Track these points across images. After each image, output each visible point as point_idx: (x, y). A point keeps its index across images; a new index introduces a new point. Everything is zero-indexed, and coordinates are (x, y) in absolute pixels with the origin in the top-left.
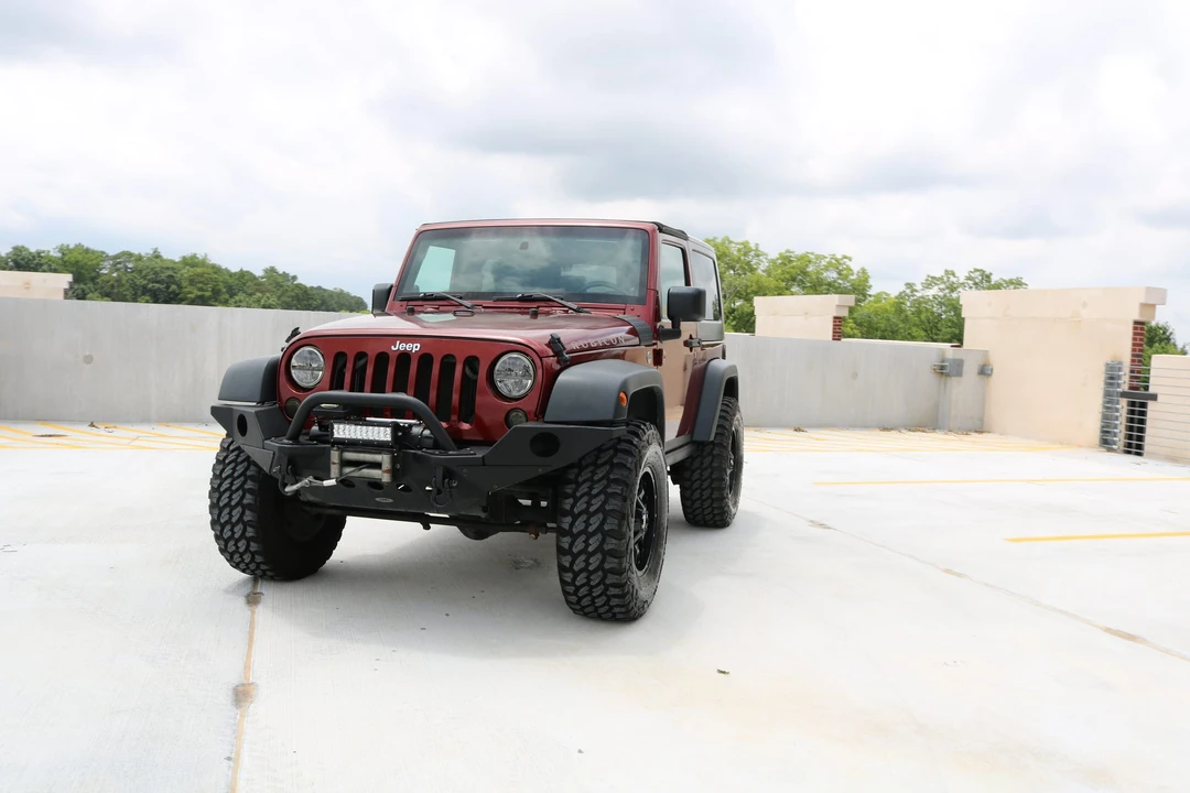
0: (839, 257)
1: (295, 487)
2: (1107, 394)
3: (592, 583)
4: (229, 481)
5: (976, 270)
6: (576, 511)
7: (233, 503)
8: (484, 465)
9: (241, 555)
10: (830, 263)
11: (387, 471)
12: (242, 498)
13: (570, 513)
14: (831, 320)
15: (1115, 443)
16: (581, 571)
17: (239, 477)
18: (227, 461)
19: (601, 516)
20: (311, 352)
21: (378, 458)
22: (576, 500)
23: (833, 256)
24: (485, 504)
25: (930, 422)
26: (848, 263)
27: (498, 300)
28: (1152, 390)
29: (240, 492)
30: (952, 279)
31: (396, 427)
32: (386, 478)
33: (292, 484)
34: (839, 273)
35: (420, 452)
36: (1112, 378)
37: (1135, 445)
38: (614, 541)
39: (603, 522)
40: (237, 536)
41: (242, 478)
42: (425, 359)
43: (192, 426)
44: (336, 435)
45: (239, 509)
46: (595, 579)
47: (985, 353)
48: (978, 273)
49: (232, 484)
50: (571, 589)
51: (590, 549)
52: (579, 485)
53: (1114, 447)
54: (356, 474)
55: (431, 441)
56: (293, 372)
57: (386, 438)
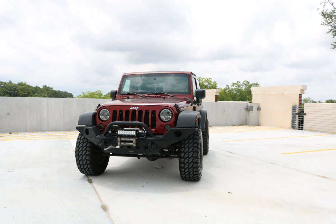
0: (208, 78)
1: (107, 149)
2: (293, 114)
3: (190, 171)
4: (81, 148)
5: (245, 81)
6: (185, 151)
7: (83, 154)
8: (162, 140)
9: (85, 169)
10: (206, 80)
11: (134, 143)
12: (86, 152)
13: (184, 152)
14: (214, 96)
15: (295, 127)
16: (187, 168)
17: (84, 147)
18: (80, 142)
19: (192, 153)
20: (105, 111)
21: (132, 139)
22: (185, 149)
23: (207, 78)
24: (160, 151)
25: (245, 123)
26: (211, 80)
27: (149, 94)
28: (305, 112)
29: (85, 151)
30: (239, 83)
31: (137, 131)
32: (134, 145)
33: (106, 148)
34: (208, 83)
35: (143, 137)
36: (294, 110)
37: (301, 127)
38: (196, 159)
39: (193, 154)
40: (84, 163)
41: (86, 147)
42: (140, 112)
43: (41, 133)
44: (119, 134)
45: (85, 156)
46: (191, 170)
47: (259, 104)
48: (246, 82)
49: (82, 149)
50: (183, 173)
51: (190, 162)
52: (185, 145)
53: (296, 128)
54: (125, 144)
55: (145, 134)
56: (100, 116)
57: (134, 134)
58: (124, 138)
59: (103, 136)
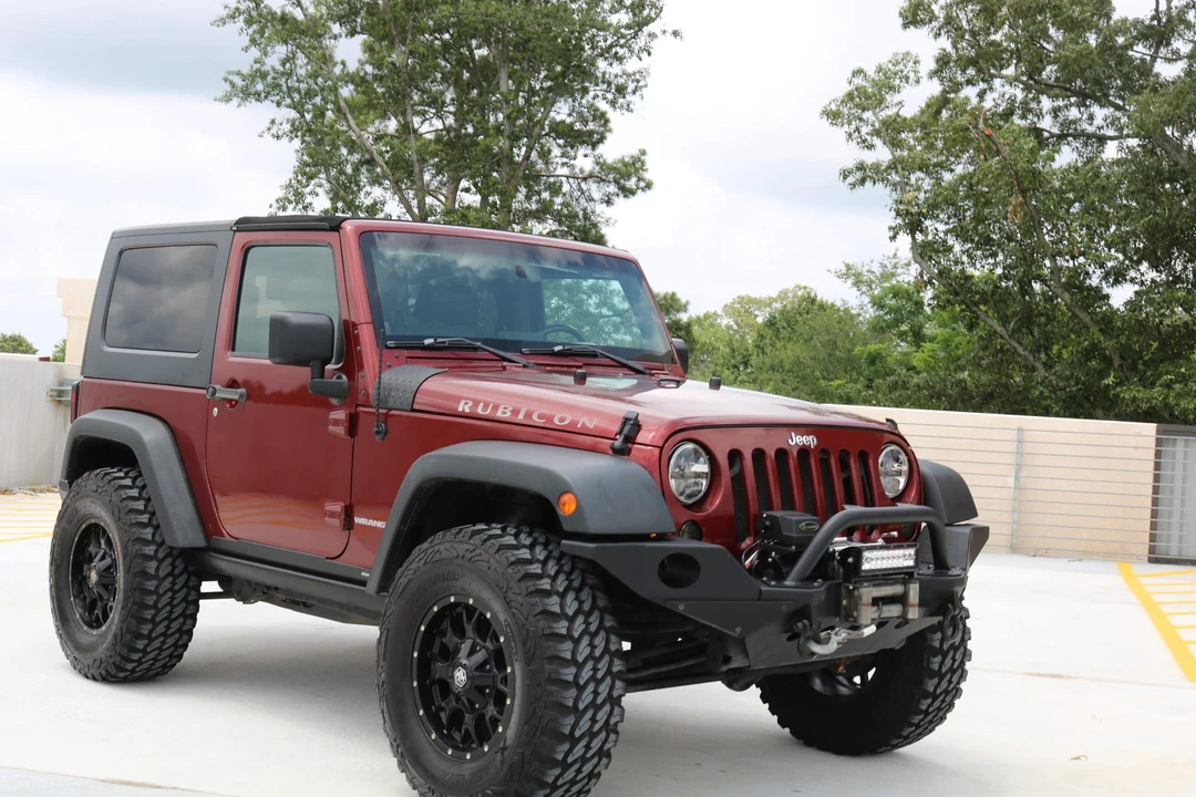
1: (834, 645)
11: (913, 606)
32: (912, 614)
33: (819, 643)
44: (863, 568)
56: (672, 482)
57: (911, 563)
58: (874, 586)
59: (788, 583)
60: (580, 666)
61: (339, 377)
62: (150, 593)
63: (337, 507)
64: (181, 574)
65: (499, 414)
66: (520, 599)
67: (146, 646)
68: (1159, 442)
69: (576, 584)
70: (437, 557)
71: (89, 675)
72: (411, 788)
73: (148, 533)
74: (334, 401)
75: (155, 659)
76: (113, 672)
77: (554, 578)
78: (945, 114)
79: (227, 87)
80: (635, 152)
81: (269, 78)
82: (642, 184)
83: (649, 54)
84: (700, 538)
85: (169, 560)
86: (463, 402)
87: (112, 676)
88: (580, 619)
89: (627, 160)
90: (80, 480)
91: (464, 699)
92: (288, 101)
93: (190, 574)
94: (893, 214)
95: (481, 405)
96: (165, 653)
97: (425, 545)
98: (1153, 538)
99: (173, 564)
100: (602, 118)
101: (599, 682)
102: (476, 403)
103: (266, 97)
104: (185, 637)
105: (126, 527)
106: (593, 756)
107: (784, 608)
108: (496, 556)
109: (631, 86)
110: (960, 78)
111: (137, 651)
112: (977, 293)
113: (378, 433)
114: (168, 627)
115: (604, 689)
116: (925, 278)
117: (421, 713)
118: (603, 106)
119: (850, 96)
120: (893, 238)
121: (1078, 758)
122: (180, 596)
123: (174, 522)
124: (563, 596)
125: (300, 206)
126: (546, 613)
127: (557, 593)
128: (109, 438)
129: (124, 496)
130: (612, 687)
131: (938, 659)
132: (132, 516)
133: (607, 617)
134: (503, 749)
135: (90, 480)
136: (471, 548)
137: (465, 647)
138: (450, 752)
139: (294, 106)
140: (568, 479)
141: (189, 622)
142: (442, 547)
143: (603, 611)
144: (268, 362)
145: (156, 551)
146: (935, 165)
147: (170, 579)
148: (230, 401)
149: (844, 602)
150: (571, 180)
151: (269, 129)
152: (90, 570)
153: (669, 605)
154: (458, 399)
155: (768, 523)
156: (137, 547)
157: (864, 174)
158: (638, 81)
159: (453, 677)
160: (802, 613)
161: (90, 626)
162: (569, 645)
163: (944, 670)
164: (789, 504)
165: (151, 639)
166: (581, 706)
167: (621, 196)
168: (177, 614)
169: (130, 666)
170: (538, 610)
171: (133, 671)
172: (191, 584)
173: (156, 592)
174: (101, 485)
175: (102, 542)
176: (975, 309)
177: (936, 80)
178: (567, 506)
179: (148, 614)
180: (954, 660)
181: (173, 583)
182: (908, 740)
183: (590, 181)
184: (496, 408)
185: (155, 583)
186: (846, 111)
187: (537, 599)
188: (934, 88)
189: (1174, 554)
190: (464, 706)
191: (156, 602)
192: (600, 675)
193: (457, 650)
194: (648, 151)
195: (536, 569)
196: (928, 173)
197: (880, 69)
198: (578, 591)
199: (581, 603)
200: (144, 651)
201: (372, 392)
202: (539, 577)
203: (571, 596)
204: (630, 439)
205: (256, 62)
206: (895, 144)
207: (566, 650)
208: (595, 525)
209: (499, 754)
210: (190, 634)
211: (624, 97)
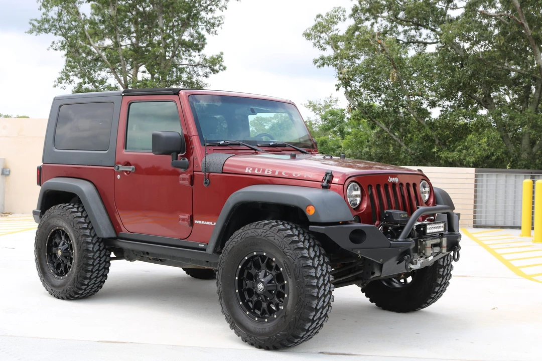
11: (444, 247)
32: (444, 251)
44: (427, 232)
56: (348, 199)
57: (442, 229)
58: (431, 239)
59: (400, 239)
60: (318, 279)
61: (184, 159)
62: (90, 259)
63: (186, 216)
64: (103, 249)
65: (266, 173)
66: (291, 252)
67: (89, 283)
68: (476, 176)
69: (312, 244)
70: (247, 236)
71: (60, 297)
72: (237, 336)
73: (87, 232)
74: (182, 170)
75: (92, 288)
76: (73, 294)
77: (304, 242)
78: (357, 33)
79: (31, 26)
80: (218, 53)
81: (51, 22)
82: (222, 68)
83: (226, 9)
84: (360, 222)
85: (98, 244)
86: (247, 168)
87: (72, 297)
88: (316, 259)
89: (215, 57)
90: (50, 210)
91: (262, 296)
92: (60, 32)
93: (107, 250)
94: (337, 79)
95: (256, 170)
96: (96, 285)
97: (240, 231)
98: (475, 217)
99: (99, 245)
100: (201, 38)
101: (325, 285)
102: (254, 169)
103: (50, 31)
104: (105, 278)
105: (77, 230)
106: (323, 317)
107: (400, 250)
108: (277, 234)
109: (217, 23)
110: (363, 18)
111: (85, 285)
112: (375, 113)
113: (206, 183)
114: (98, 274)
115: (327, 288)
116: (352, 107)
117: (241, 303)
118: (204, 32)
119: (316, 27)
120: (338, 90)
121: (494, 309)
122: (103, 259)
123: (101, 227)
124: (308, 249)
125: (68, 81)
126: (303, 257)
127: (306, 248)
128: (64, 190)
129: (75, 216)
130: (330, 287)
131: (442, 270)
132: (80, 225)
133: (326, 258)
134: (285, 316)
135: (55, 210)
136: (265, 231)
137: (261, 274)
138: (256, 319)
139: (63, 35)
140: (309, 199)
141: (107, 271)
142: (249, 231)
143: (324, 255)
144: (152, 154)
145: (92, 240)
146: (352, 56)
147: (99, 252)
148: (126, 172)
149: (419, 247)
150: (190, 67)
151: (52, 46)
152: (57, 250)
153: (354, 251)
154: (245, 168)
155: (387, 215)
156: (83, 238)
157: (323, 62)
158: (220, 21)
159: (257, 287)
160: (407, 252)
161: (57, 274)
162: (313, 270)
163: (444, 274)
164: (390, 207)
165: (90, 279)
166: (320, 296)
167: (212, 73)
168: (102, 267)
169: (81, 292)
170: (300, 256)
171: (82, 294)
172: (107, 254)
173: (93, 258)
174: (62, 212)
175: (63, 237)
176: (374, 120)
177: (352, 19)
178: (310, 211)
179: (90, 268)
180: (448, 270)
181: (100, 254)
182: (429, 304)
183: (198, 67)
184: (264, 171)
185: (92, 254)
186: (313, 33)
187: (299, 251)
188: (351, 22)
189: (483, 224)
190: (262, 299)
191: (93, 262)
192: (326, 282)
193: (257, 275)
194: (224, 53)
195: (296, 238)
196: (349, 60)
197: (328, 15)
198: (314, 247)
199: (316, 252)
200: (88, 285)
201: (202, 166)
202: (298, 242)
203: (311, 249)
204: (329, 182)
205: (44, 14)
206: (337, 47)
207: (312, 272)
208: (324, 219)
209: (283, 318)
210: (106, 276)
211: (213, 28)
